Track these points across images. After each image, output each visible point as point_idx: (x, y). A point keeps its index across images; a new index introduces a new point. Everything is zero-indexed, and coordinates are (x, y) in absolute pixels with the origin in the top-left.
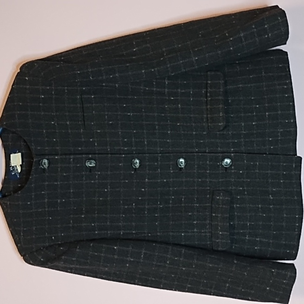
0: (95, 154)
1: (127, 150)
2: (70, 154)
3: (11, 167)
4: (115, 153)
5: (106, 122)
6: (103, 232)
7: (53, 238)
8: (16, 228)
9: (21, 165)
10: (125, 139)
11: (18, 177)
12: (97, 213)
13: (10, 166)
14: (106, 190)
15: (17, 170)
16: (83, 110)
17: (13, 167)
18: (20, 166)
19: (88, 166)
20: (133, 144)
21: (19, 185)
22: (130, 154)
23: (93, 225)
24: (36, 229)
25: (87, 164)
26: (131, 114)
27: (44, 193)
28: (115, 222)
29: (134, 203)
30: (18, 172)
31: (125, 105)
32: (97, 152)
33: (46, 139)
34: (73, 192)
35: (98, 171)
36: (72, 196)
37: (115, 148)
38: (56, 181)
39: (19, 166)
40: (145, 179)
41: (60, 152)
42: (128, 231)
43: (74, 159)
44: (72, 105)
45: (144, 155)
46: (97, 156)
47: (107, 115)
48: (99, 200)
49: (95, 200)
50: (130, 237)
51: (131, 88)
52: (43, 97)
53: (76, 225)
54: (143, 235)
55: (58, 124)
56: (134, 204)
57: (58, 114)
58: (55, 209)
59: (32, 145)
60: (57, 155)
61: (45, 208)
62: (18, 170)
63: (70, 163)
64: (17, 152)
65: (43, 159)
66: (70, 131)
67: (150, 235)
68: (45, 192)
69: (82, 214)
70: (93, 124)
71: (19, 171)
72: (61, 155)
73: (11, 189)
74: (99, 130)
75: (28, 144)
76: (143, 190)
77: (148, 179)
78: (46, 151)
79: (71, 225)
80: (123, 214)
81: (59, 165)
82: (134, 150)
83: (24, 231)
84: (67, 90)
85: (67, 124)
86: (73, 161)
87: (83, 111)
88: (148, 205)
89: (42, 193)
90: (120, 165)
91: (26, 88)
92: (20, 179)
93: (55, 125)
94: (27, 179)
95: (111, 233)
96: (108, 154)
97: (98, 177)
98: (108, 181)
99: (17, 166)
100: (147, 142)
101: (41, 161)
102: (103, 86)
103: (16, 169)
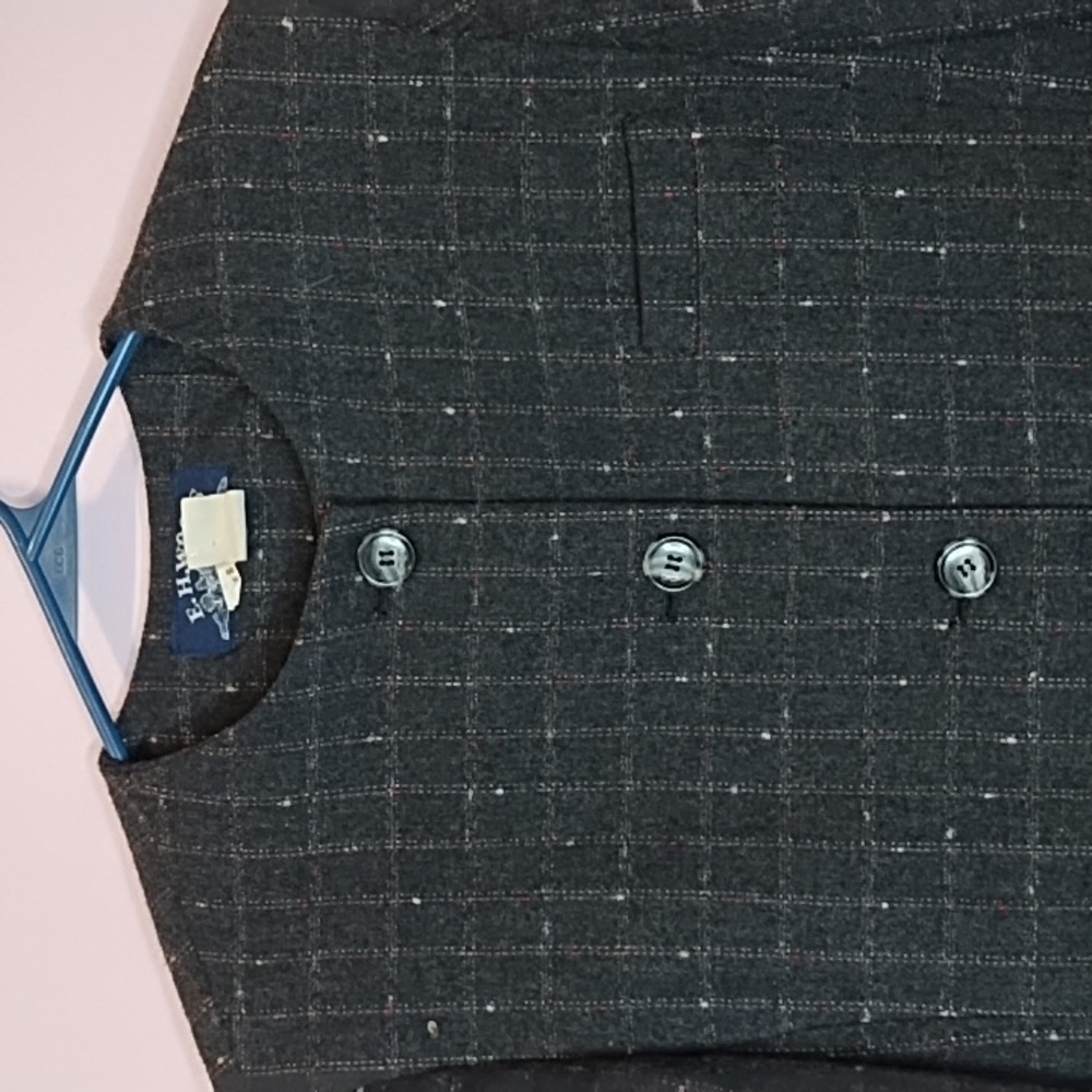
0: (701, 503)
1: (911, 480)
2: (546, 502)
3: (182, 574)
4: (831, 499)
5: (778, 302)
6: (746, 1004)
7: (432, 1025)
8: (209, 957)
9: (239, 565)
10: (900, 409)
11: (226, 636)
12: (713, 883)
13: (178, 567)
14: (766, 736)
15: (219, 593)
16: (633, 220)
17: (195, 575)
18: (236, 573)
19: (659, 579)
20: (951, 441)
21: (230, 689)
22: (932, 508)
23: (684, 954)
24: (325, 963)
25: (652, 567)
26: (943, 251)
27: (380, 744)
28: (825, 946)
29: (951, 823)
30: (225, 606)
31: (900, 193)
32: (714, 491)
33: (398, 406)
34: (555, 742)
35: (721, 615)
36: (550, 769)
37: (830, 465)
38: (457, 666)
39: (230, 571)
40: (1025, 671)
41: (481, 490)
42: (910, 1008)
43: (569, 531)
44: (562, 194)
45: (1025, 516)
46: (713, 514)
47: (787, 253)
48: (721, 798)
49: (694, 795)
50: (924, 1046)
51: (947, 81)
52: (383, 139)
53: (572, 951)
54: (1009, 1038)
55: (471, 312)
56: (950, 834)
57: (474, 245)
58: (447, 845)
59: (311, 441)
60: (465, 504)
61: (383, 834)
62: (225, 593)
63: (540, 558)
64: (219, 488)
65: (376, 529)
66: (544, 357)
67: (1054, 1037)
68: (384, 735)
69: (614, 880)
70: (690, 310)
71: (232, 601)
72: (490, 503)
73: (183, 711)
74: (729, 349)
75: (291, 432)
76: (1012, 740)
77: (1047, 671)
78: (400, 481)
79: (542, 950)
80: (879, 890)
81: (478, 570)
82: (951, 481)
83: (252, 972)
84: (536, 92)
85: (527, 312)
86: (564, 542)
87: (634, 229)
88: (1044, 841)
89: (370, 739)
90: (864, 575)
91: (280, 88)
92: (234, 649)
93: (456, 322)
94: (280, 654)
95: (795, 1016)
96: (788, 505)
97: (717, 649)
98: (782, 679)
99: (221, 572)
100: (1040, 429)
101: (366, 540)
102: (764, 70)
103: (211, 587)
